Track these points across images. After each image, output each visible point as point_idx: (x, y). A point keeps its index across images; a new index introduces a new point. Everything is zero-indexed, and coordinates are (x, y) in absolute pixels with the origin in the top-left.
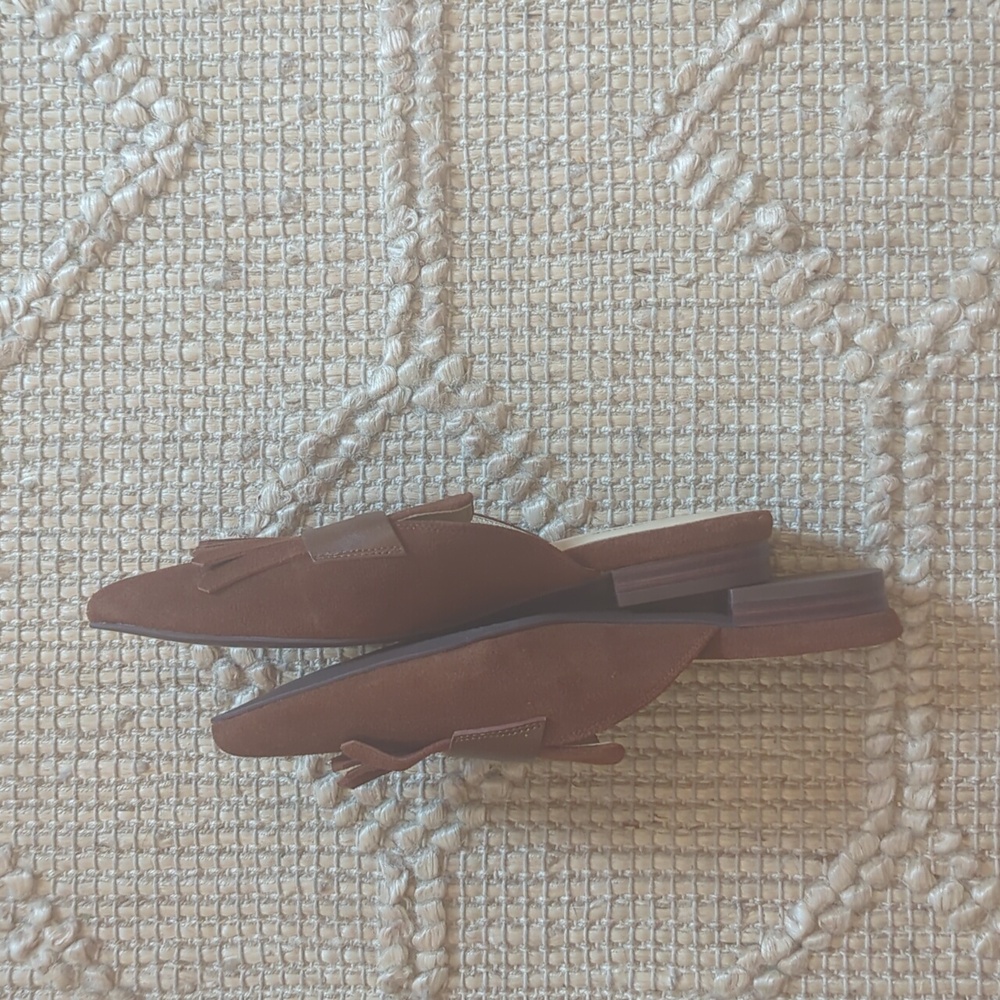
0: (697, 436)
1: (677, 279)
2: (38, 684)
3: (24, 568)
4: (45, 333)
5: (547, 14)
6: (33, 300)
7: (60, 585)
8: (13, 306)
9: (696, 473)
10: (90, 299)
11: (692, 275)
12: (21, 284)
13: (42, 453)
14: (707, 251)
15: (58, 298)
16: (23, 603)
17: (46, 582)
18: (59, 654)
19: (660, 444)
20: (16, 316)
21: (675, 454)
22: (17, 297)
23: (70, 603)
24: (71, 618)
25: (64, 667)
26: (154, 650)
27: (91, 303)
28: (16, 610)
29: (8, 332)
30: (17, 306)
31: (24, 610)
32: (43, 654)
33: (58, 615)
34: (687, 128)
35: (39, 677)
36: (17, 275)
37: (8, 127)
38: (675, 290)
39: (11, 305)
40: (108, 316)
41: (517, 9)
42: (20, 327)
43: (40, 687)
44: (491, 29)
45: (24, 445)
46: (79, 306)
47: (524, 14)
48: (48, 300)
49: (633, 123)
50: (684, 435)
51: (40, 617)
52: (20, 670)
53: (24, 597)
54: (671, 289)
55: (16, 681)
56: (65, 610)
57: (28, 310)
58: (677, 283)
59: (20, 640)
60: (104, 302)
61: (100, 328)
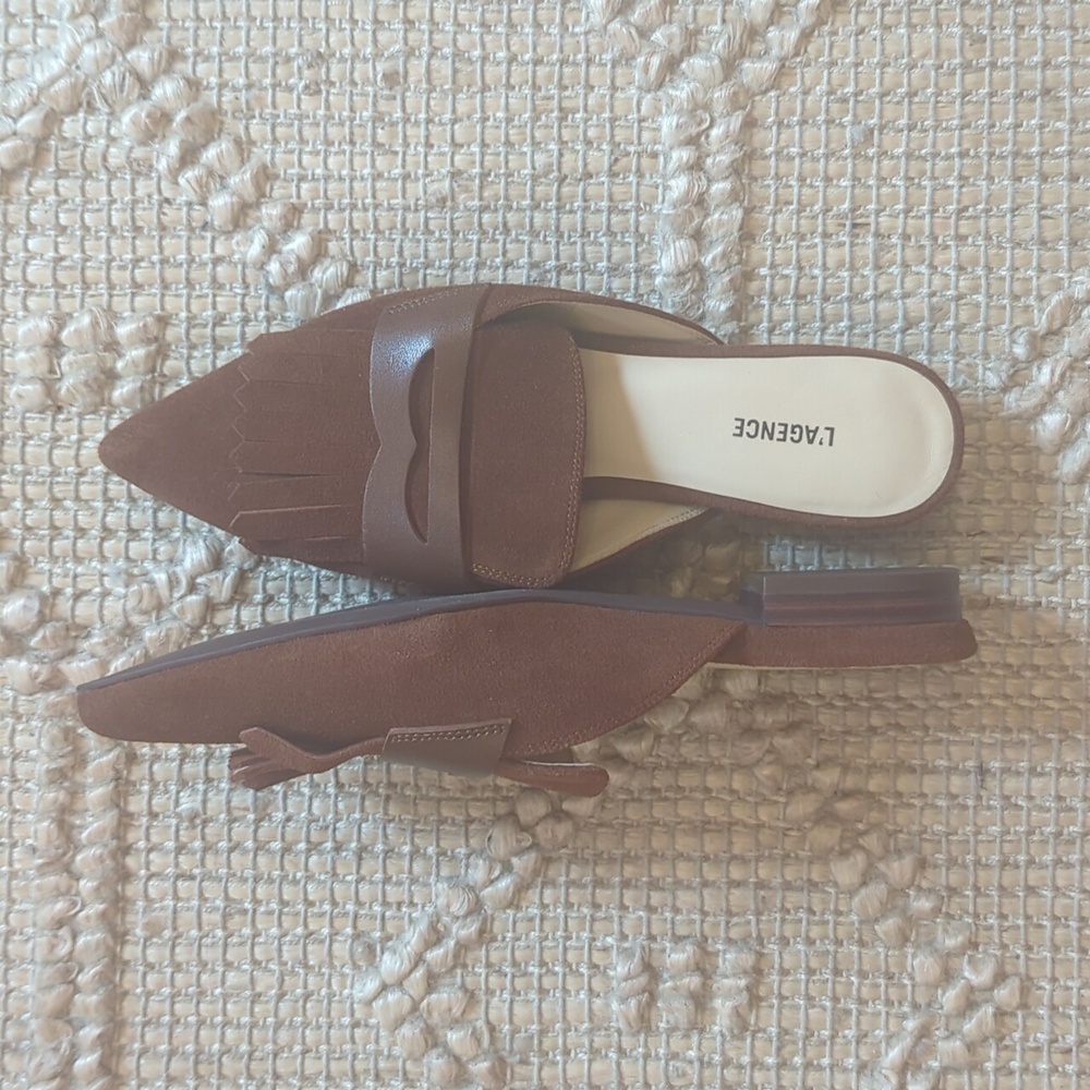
0: (1059, 776)
1: (1038, 572)
2: (196, 1072)
3: (179, 922)
4: (212, 618)
5: (877, 223)
6: (200, 575)
7: (226, 945)
8: (173, 582)
9: (1057, 824)
10: (272, 574)
11: (1057, 568)
12: (184, 552)
13: (206, 772)
14: (1076, 537)
15: (232, 573)
16: (177, 967)
17: (208, 941)
18: (223, 1034)
19: (1011, 784)
20: (176, 595)
21: (1030, 798)
22: (178, 569)
23: (238, 968)
24: (240, 988)
25: (229, 1051)
26: (348, 1032)
27: (276, 579)
28: (168, 975)
29: (165, 616)
30: (178, 582)
31: (179, 976)
32: (202, 1033)
33: (223, 982)
34: (1056, 379)
35: (197, 1062)
36: (178, 539)
37: (169, 345)
38: (1034, 586)
39: (170, 581)
40: (296, 596)
41: (838, 216)
42: (182, 610)
43: (198, 1076)
44: (804, 240)
45: (182, 761)
46: (260, 582)
47: (848, 223)
48: (219, 575)
49: (985, 369)
50: (1042, 774)
51: (199, 986)
52: (172, 1053)
53: (179, 958)
54: (1030, 584)
55: (167, 1069)
56: (232, 977)
57: (192, 588)
58: (1037, 577)
59: (173, 1014)
60: (291, 578)
61: (286, 611)
